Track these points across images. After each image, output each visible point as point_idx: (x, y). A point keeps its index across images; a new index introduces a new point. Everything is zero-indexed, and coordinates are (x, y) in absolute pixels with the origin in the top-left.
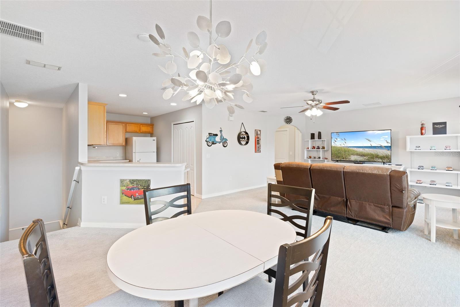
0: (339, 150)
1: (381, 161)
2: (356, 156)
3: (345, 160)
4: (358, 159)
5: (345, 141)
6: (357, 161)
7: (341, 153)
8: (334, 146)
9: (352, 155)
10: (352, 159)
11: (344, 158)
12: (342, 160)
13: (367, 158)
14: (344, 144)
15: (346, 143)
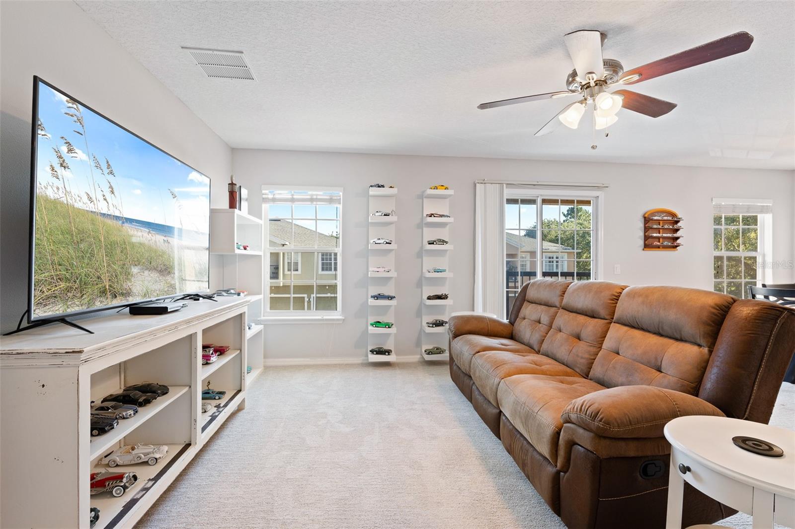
7: (92, 255)
8: (51, 194)
9: (134, 267)
11: (103, 292)
14: (105, 199)
15: (112, 192)
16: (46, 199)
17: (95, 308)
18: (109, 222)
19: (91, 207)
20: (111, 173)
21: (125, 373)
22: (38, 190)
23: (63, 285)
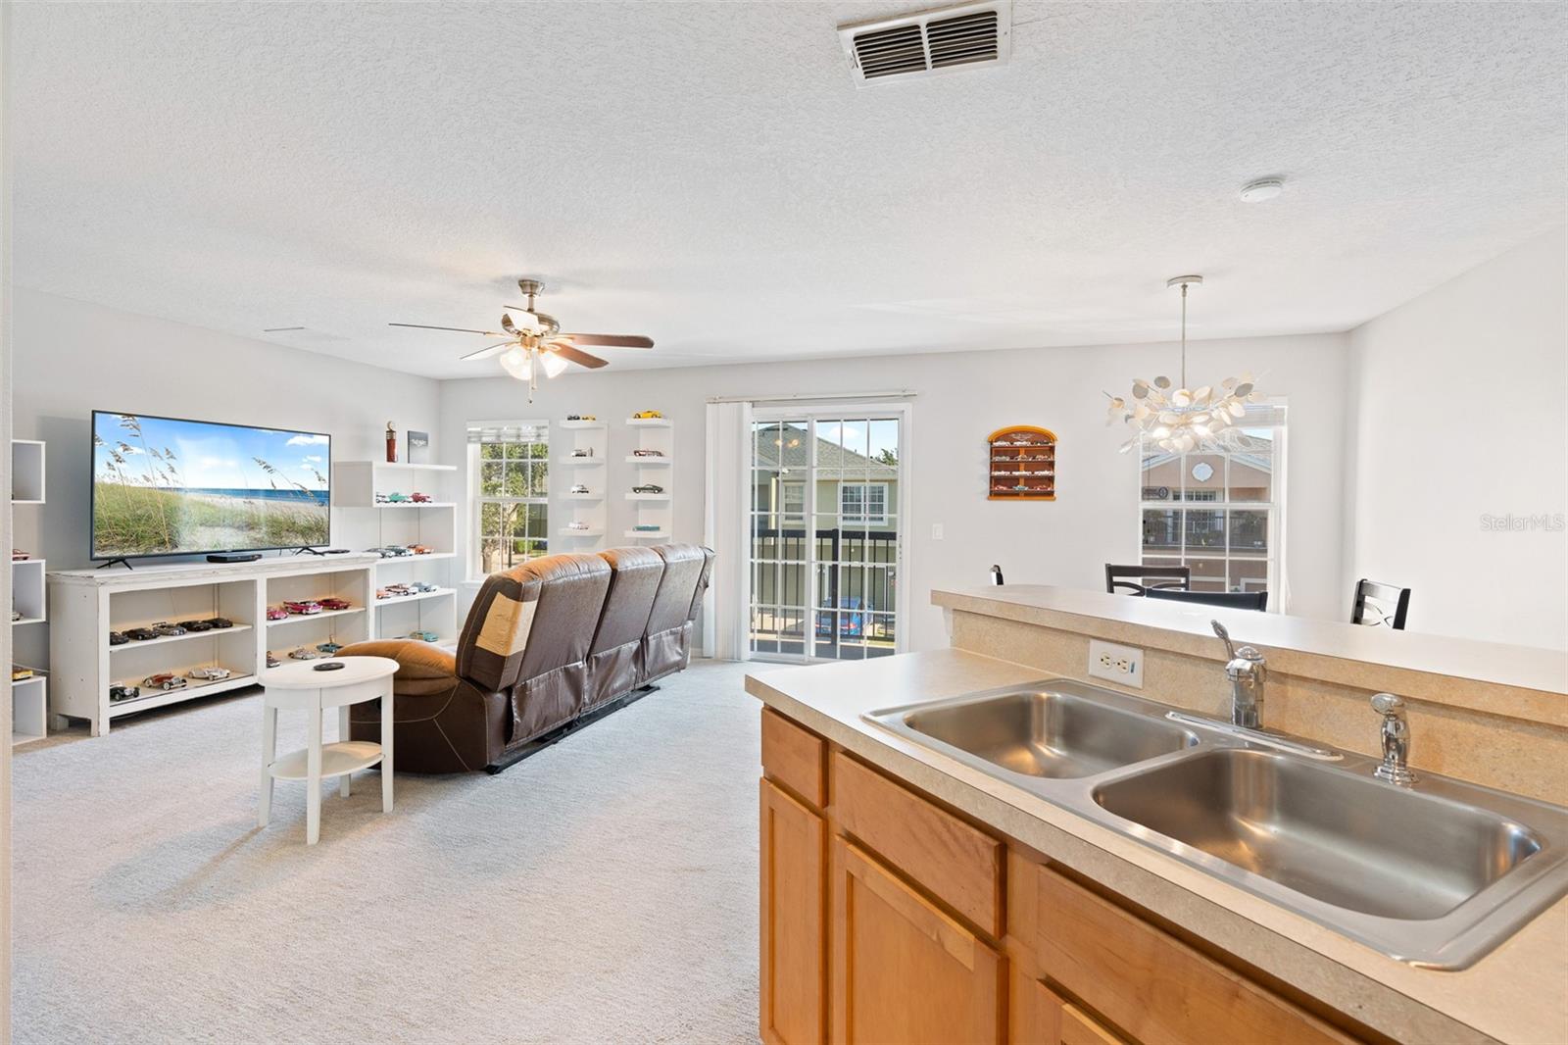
0: (139, 503)
1: (301, 541)
2: (217, 529)
3: (170, 552)
4: (228, 540)
5: (171, 461)
6: (225, 552)
7: (150, 517)
8: (107, 481)
9: (201, 525)
10: (201, 542)
11: (163, 543)
12: (156, 551)
13: (258, 536)
14: (165, 478)
15: (173, 471)
16: (104, 484)
17: (152, 553)
18: (169, 493)
19: (149, 485)
20: (172, 457)
21: (219, 610)
22: (97, 480)
23: (119, 538)
